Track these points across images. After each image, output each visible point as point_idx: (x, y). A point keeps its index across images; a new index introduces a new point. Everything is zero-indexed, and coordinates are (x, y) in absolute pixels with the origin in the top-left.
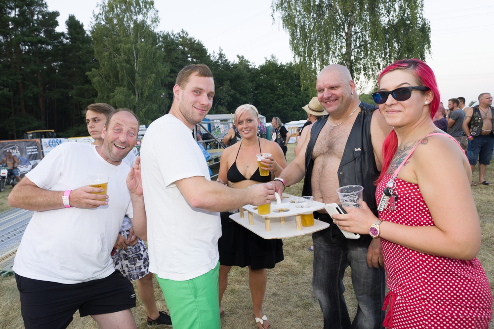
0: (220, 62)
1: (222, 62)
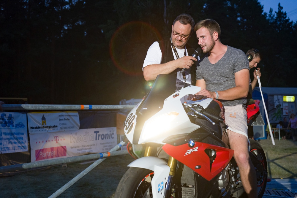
0: (279, 23)
1: (280, 23)
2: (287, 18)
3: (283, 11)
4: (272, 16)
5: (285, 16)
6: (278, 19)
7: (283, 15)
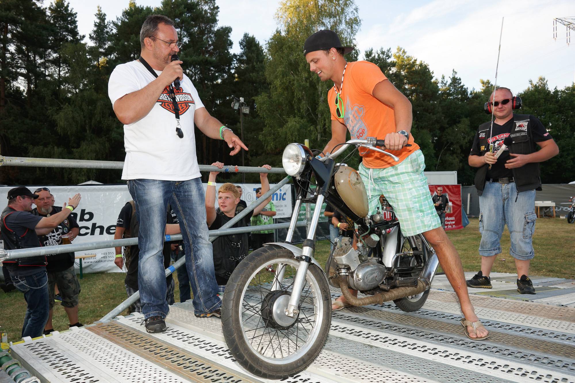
0: (452, 89)
1: (455, 90)
2: (462, 85)
3: (457, 76)
4: (445, 82)
5: (460, 82)
6: (452, 85)
7: (458, 81)
